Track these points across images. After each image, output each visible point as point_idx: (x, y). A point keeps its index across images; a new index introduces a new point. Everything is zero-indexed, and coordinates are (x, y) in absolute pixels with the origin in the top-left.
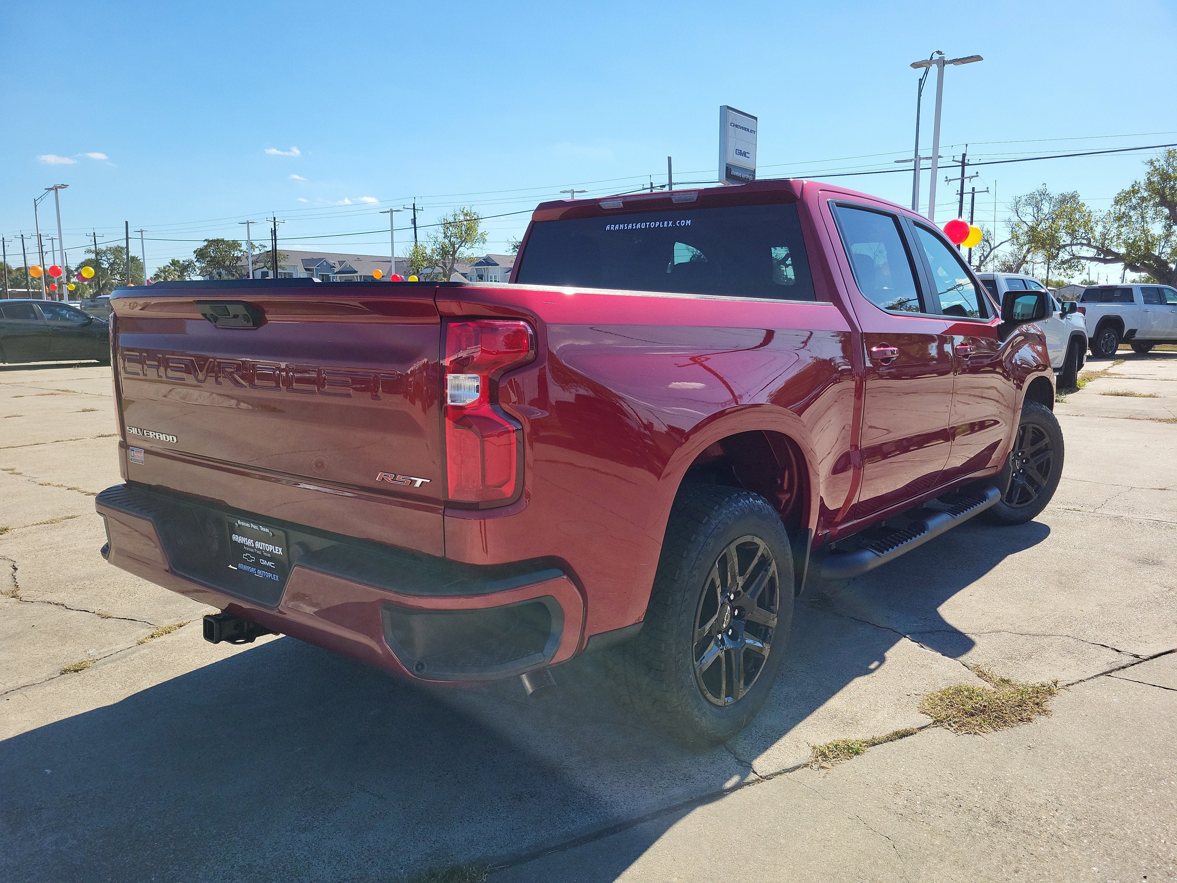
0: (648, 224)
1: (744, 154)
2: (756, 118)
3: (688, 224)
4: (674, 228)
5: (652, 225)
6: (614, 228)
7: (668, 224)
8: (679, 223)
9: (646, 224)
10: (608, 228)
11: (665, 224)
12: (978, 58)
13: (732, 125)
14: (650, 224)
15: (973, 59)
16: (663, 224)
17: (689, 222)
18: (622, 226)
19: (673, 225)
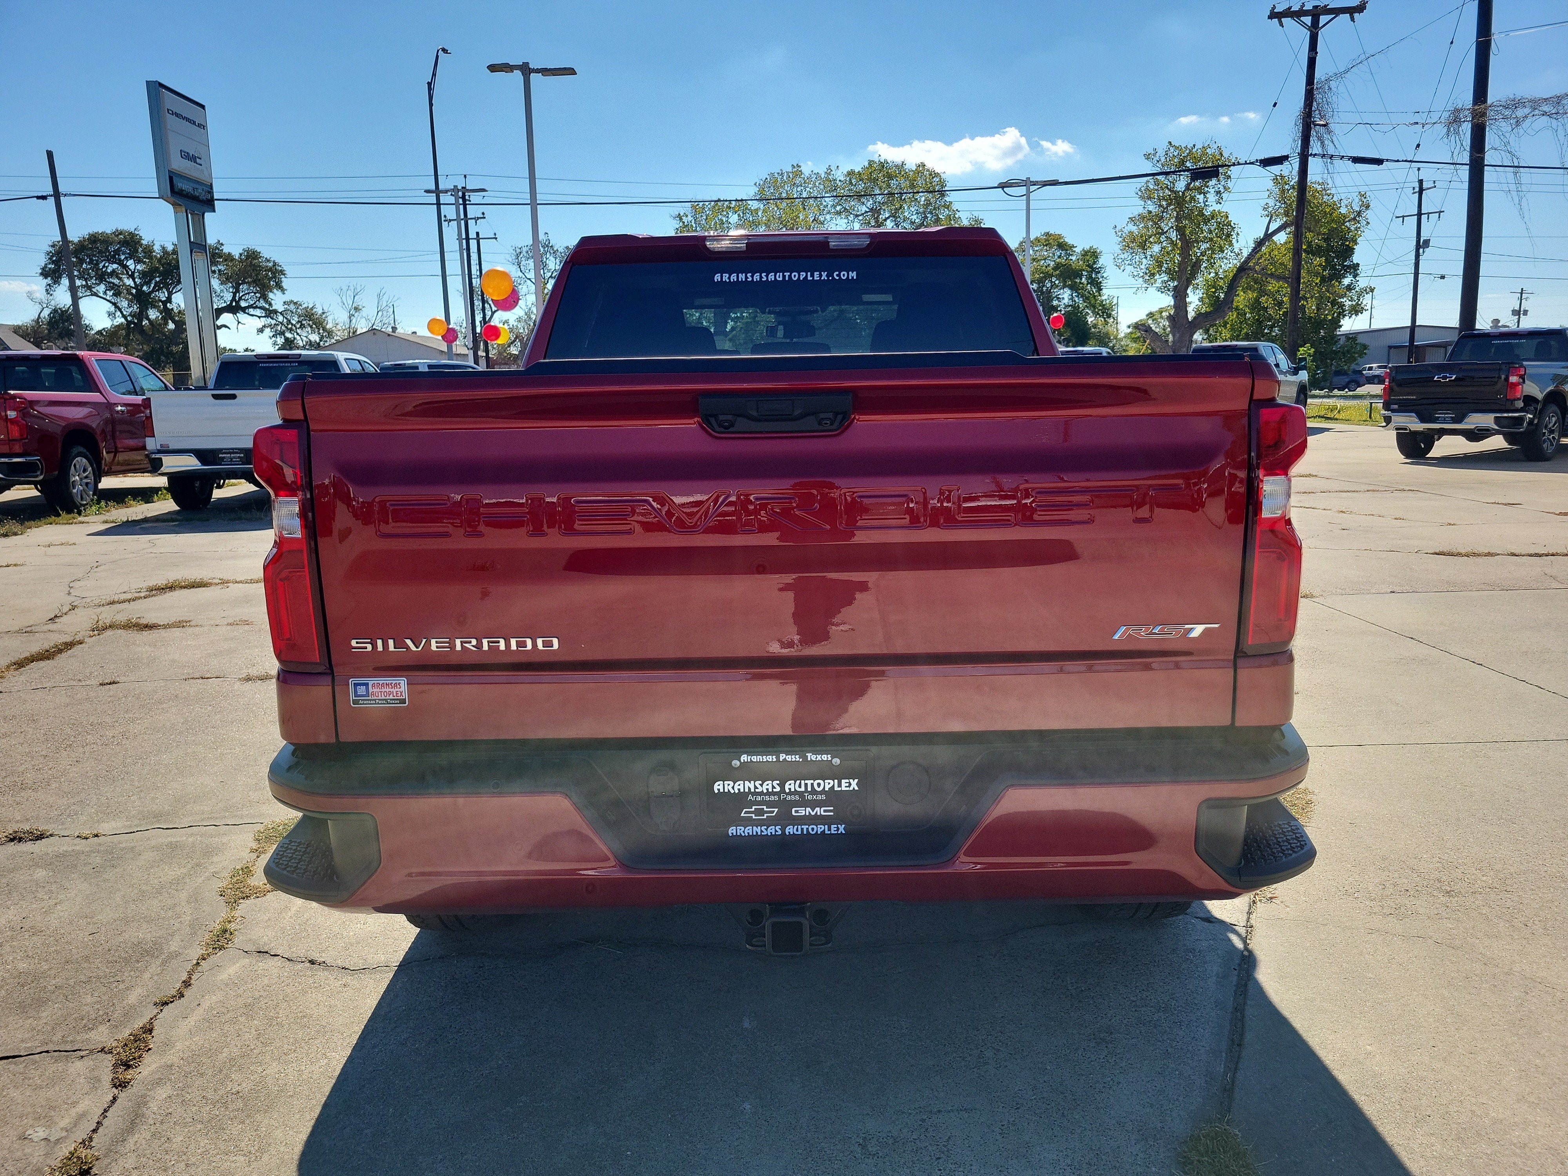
0: (787, 274)
1: (193, 159)
2: (203, 107)
3: (853, 277)
4: (831, 282)
5: (795, 276)
6: (729, 278)
7: (821, 276)
8: (838, 275)
9: (783, 275)
10: (717, 277)
11: (815, 276)
12: (571, 71)
13: (170, 112)
14: (791, 275)
15: (565, 72)
16: (812, 276)
17: (853, 275)
18: (742, 277)
19: (828, 278)
